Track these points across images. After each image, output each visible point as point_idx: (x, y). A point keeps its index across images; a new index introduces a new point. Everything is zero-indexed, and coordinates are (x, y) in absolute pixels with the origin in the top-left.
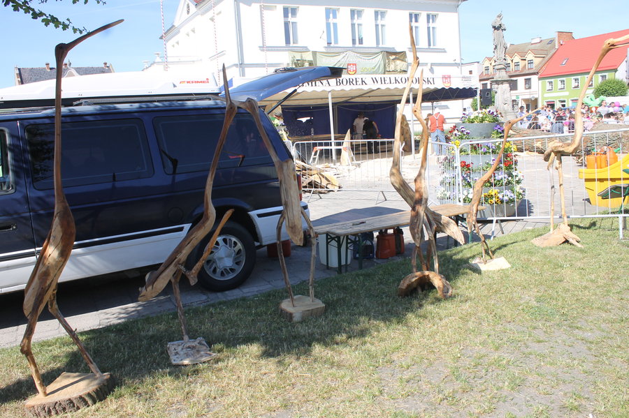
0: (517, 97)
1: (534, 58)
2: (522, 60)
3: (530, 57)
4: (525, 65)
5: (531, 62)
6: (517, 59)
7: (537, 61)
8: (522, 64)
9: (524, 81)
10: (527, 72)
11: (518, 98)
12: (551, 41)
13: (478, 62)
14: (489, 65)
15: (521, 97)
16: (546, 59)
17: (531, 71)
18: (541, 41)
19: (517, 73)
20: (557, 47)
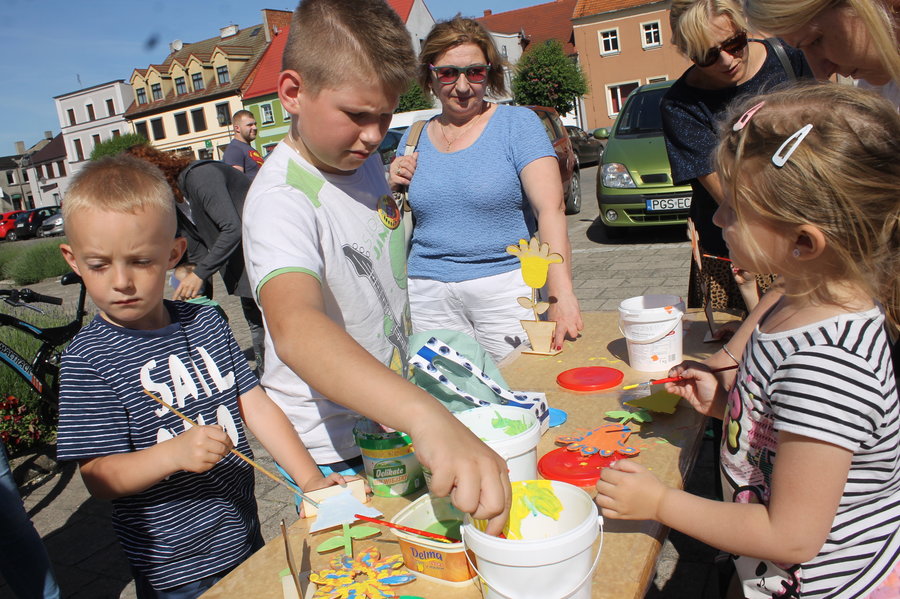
0: (208, 143)
1: (226, 62)
2: (205, 68)
3: (220, 60)
4: (214, 78)
5: (223, 71)
6: (195, 67)
7: (235, 68)
8: (206, 76)
9: (215, 109)
10: (219, 91)
11: (210, 145)
12: (257, 31)
13: (122, 81)
14: (144, 85)
15: (215, 144)
16: (252, 63)
17: (227, 89)
18: (238, 33)
19: (201, 95)
20: (268, 40)
